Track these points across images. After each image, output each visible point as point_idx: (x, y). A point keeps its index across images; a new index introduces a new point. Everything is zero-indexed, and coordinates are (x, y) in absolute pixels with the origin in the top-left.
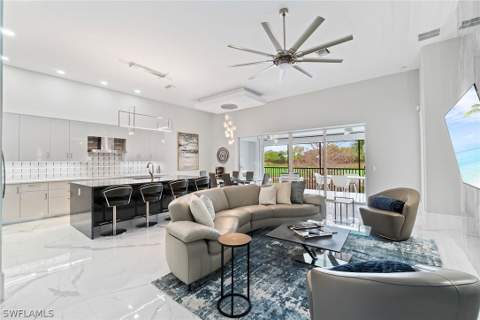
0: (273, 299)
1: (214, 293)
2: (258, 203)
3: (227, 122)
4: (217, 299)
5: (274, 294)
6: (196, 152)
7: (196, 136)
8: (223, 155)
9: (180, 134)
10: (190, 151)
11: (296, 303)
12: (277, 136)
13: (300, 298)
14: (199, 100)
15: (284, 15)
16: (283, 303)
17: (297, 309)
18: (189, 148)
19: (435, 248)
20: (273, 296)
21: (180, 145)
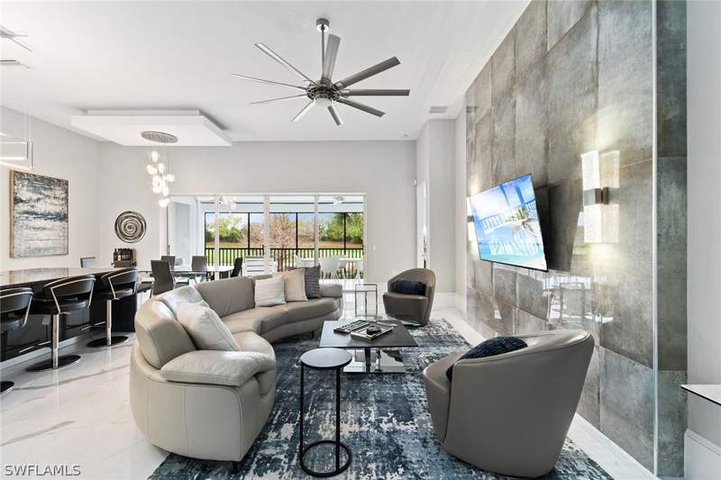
0: (365, 428)
1: (282, 457)
2: (252, 306)
3: (155, 165)
4: (294, 462)
5: (360, 422)
6: (63, 217)
7: (63, 184)
8: (130, 226)
9: (17, 176)
10: (45, 216)
11: (390, 421)
12: (236, 199)
13: (391, 415)
14: (85, 111)
15: (323, 28)
16: (378, 427)
17: (398, 428)
18: (41, 207)
19: (450, 326)
20: (361, 426)
21: (17, 201)
